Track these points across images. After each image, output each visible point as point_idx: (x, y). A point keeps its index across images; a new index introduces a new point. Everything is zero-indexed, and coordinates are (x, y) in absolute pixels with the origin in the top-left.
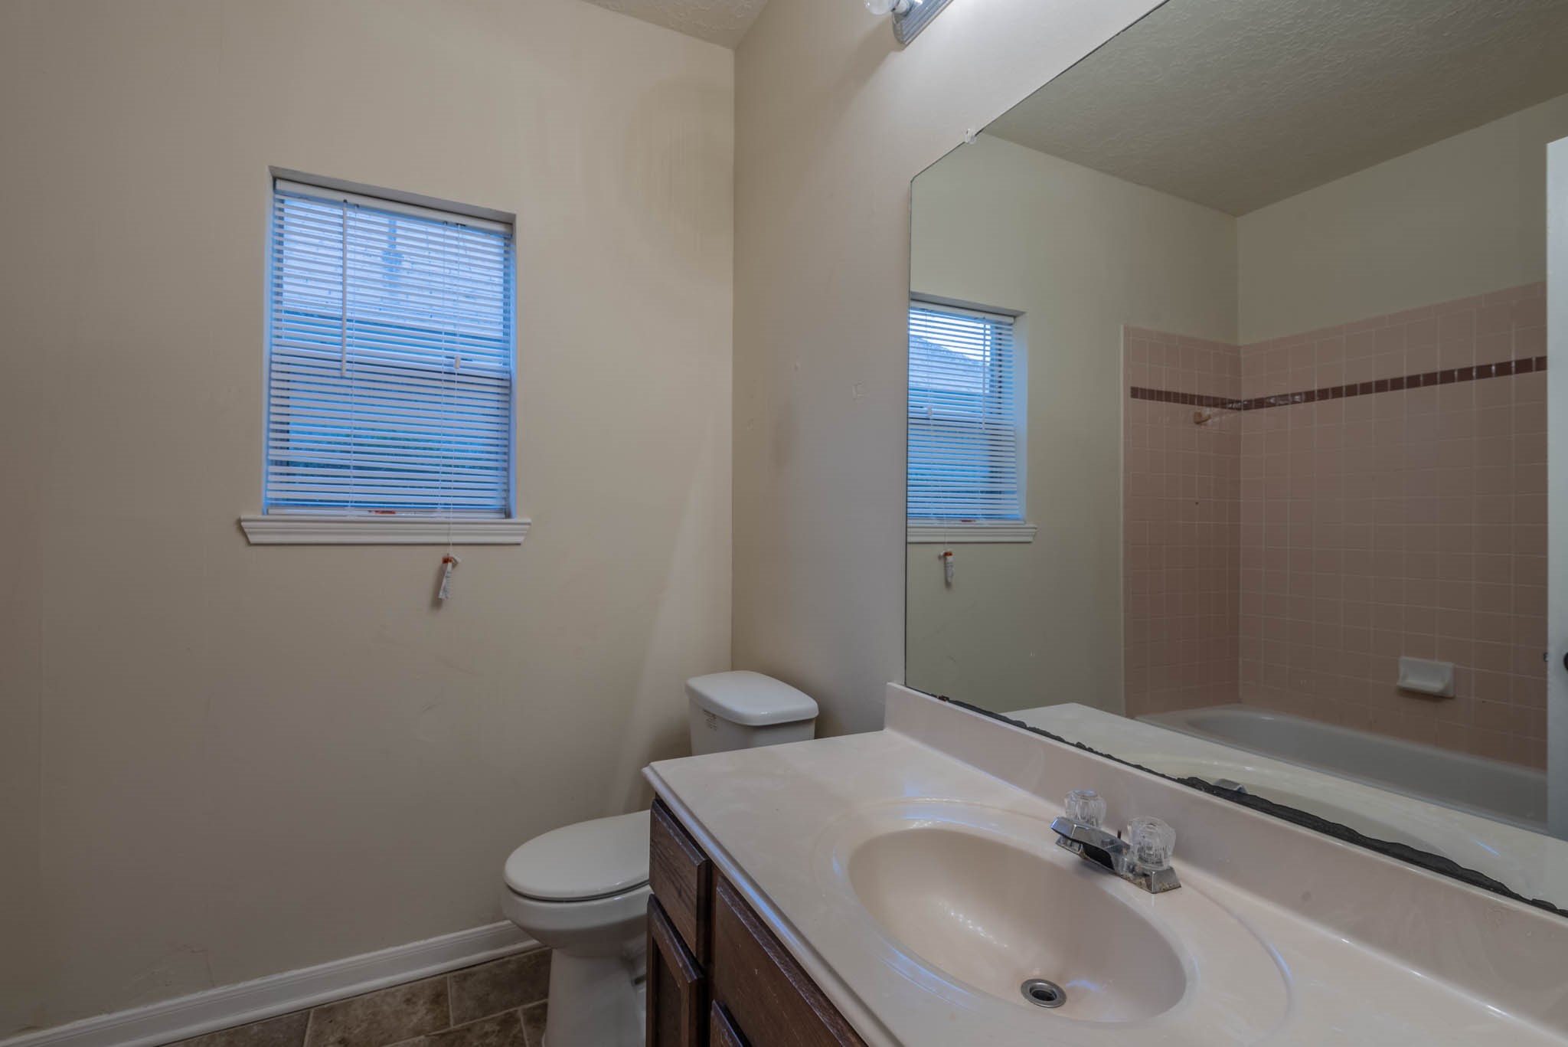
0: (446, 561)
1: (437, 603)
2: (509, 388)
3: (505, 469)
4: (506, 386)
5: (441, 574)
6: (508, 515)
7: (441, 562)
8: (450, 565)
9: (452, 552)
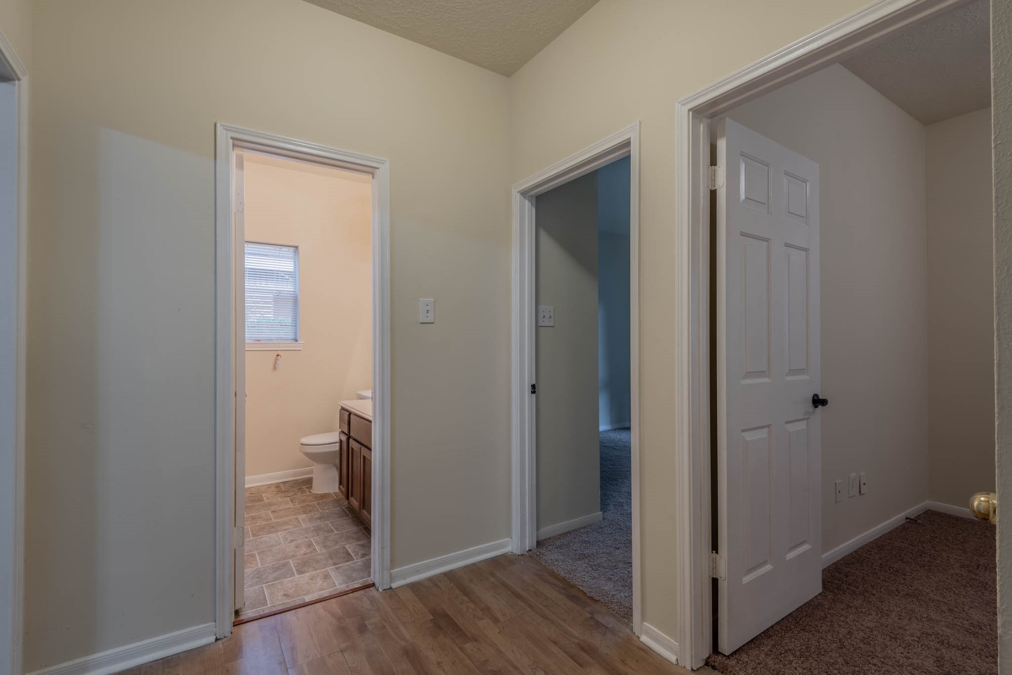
0: (278, 356)
1: (275, 368)
2: (297, 297)
3: (295, 326)
4: (296, 300)
5: (276, 360)
6: (296, 341)
7: (276, 356)
8: (279, 357)
9: (280, 353)
